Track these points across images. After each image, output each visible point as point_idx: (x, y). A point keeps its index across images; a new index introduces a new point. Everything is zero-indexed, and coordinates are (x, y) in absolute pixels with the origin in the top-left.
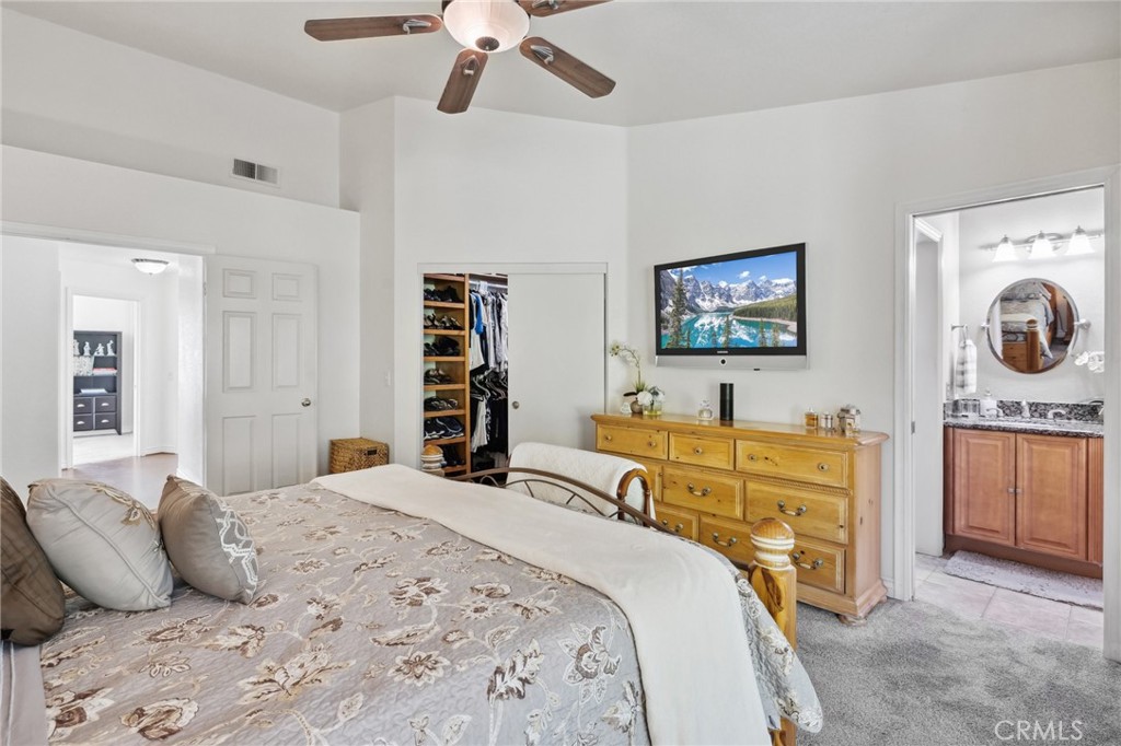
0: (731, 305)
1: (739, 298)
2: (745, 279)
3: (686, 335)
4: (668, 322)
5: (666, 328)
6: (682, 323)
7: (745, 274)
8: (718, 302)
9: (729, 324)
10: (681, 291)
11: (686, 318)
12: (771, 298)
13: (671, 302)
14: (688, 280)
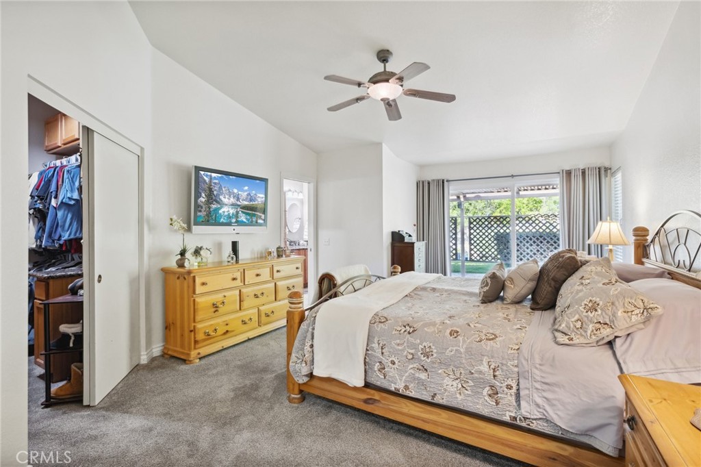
0: (239, 203)
1: (243, 200)
2: (246, 191)
3: (214, 217)
4: (202, 208)
5: (200, 211)
6: (211, 210)
7: (246, 188)
8: (232, 200)
9: (237, 213)
10: (211, 190)
11: (214, 206)
12: (256, 203)
13: (203, 195)
14: (215, 183)
